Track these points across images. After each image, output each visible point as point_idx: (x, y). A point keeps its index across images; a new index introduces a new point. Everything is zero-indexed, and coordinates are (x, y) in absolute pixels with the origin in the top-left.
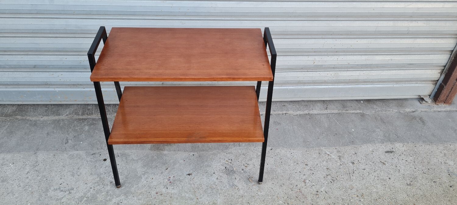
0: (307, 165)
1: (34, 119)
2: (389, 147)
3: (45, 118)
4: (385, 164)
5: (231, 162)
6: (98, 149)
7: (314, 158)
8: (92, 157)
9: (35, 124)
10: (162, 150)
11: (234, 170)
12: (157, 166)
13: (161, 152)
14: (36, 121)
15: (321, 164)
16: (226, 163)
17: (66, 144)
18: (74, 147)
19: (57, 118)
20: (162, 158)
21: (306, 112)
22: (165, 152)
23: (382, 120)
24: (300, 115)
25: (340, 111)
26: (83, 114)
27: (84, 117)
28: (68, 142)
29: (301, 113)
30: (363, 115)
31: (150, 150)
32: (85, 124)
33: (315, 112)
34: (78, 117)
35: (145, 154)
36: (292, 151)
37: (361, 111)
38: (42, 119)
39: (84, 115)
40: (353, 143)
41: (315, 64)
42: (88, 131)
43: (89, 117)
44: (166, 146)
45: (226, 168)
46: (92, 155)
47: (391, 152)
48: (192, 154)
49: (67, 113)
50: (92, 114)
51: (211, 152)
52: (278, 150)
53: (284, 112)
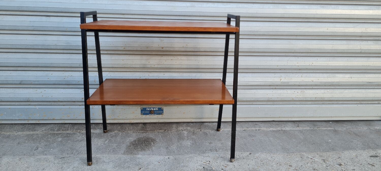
0: (291, 166)
1: (8, 134)
2: (373, 153)
3: (20, 133)
4: (374, 166)
5: (209, 163)
6: (68, 154)
7: (298, 161)
8: (60, 160)
9: (8, 137)
10: (136, 154)
11: (213, 169)
12: (129, 167)
13: (135, 156)
14: (9, 135)
15: (306, 166)
16: (203, 164)
17: (36, 151)
18: (43, 153)
19: (32, 133)
20: (136, 161)
21: (279, 129)
22: (139, 156)
23: (356, 134)
24: (274, 131)
25: (312, 128)
26: (58, 130)
27: (59, 132)
28: (38, 149)
29: (274, 129)
30: (335, 131)
31: (123, 154)
32: (59, 137)
33: (287, 129)
34: (53, 132)
35: (117, 158)
36: (272, 155)
37: (333, 129)
38: (16, 134)
39: (60, 131)
40: (333, 150)
41: (282, 81)
42: (61, 141)
43: (64, 132)
44: (140, 151)
45: (204, 168)
46: (61, 158)
47: (377, 156)
48: (167, 157)
49: (43, 130)
50: (68, 130)
51: (187, 156)
52: (257, 155)
53: (257, 129)
